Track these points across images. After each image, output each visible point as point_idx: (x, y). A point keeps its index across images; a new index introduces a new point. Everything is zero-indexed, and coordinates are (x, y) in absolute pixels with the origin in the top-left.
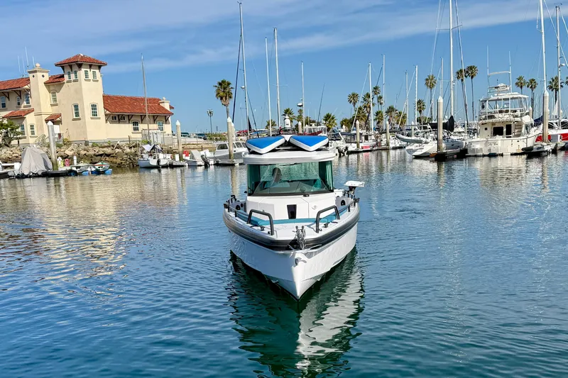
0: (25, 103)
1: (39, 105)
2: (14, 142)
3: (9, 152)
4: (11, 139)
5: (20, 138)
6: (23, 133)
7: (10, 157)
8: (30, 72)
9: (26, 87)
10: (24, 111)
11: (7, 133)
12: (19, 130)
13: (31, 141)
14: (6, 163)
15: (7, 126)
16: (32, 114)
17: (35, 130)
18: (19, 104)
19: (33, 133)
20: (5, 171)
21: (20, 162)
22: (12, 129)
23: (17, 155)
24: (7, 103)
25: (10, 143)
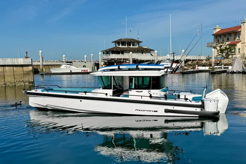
0: (237, 38)
1: (244, 39)
2: (230, 56)
3: (227, 61)
4: (229, 55)
5: (233, 55)
6: (235, 52)
7: (228, 63)
8: (242, 23)
9: (239, 30)
10: (237, 42)
11: (228, 52)
12: (233, 51)
13: (238, 56)
14: (225, 66)
15: (228, 49)
16: (240, 43)
17: (240, 51)
18: (235, 38)
19: (239, 52)
20: (225, 69)
21: (232, 66)
22: (230, 50)
23: (230, 62)
24: (230, 38)
25: (228, 56)
